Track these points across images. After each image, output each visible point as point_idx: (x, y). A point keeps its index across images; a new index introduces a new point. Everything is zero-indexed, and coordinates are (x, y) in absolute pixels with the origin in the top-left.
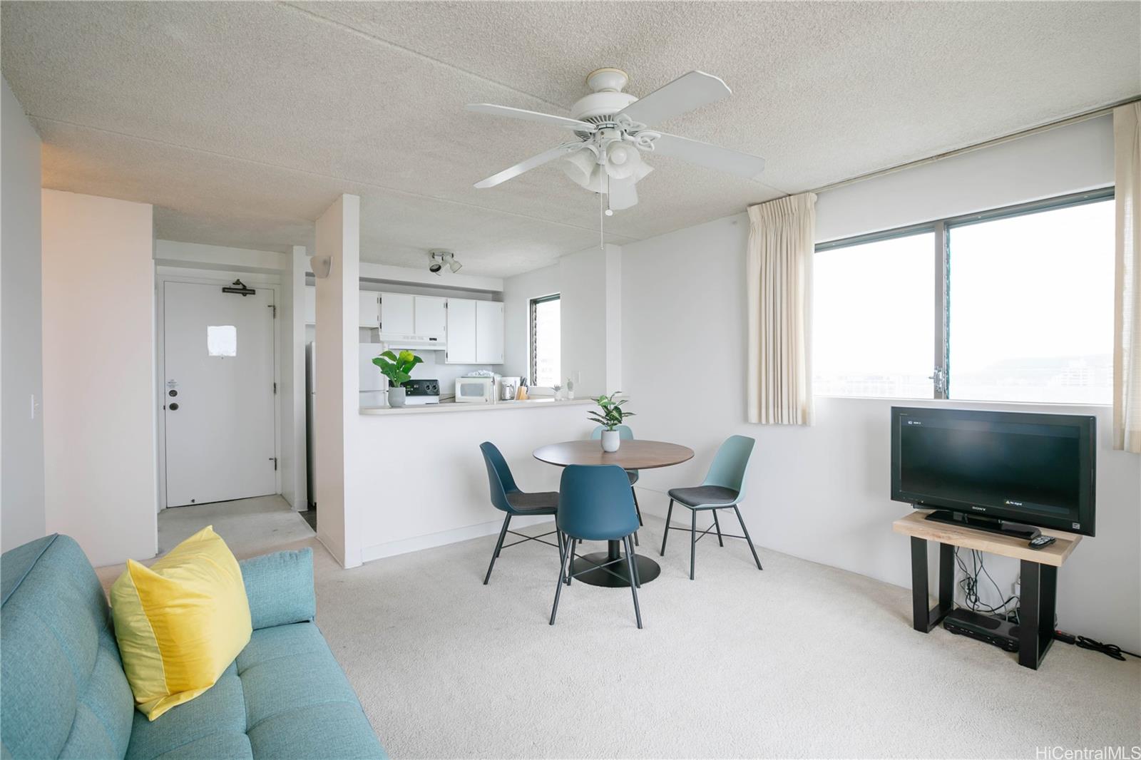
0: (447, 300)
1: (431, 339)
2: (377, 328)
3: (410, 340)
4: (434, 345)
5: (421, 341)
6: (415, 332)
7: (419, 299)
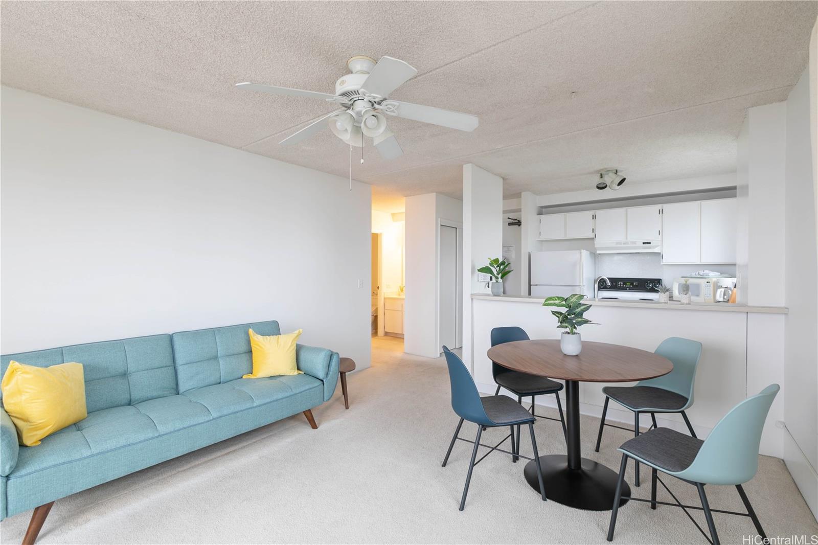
0: (663, 207)
1: (644, 243)
2: (594, 238)
3: (623, 245)
4: (650, 248)
5: (634, 245)
6: (627, 238)
7: (631, 210)
